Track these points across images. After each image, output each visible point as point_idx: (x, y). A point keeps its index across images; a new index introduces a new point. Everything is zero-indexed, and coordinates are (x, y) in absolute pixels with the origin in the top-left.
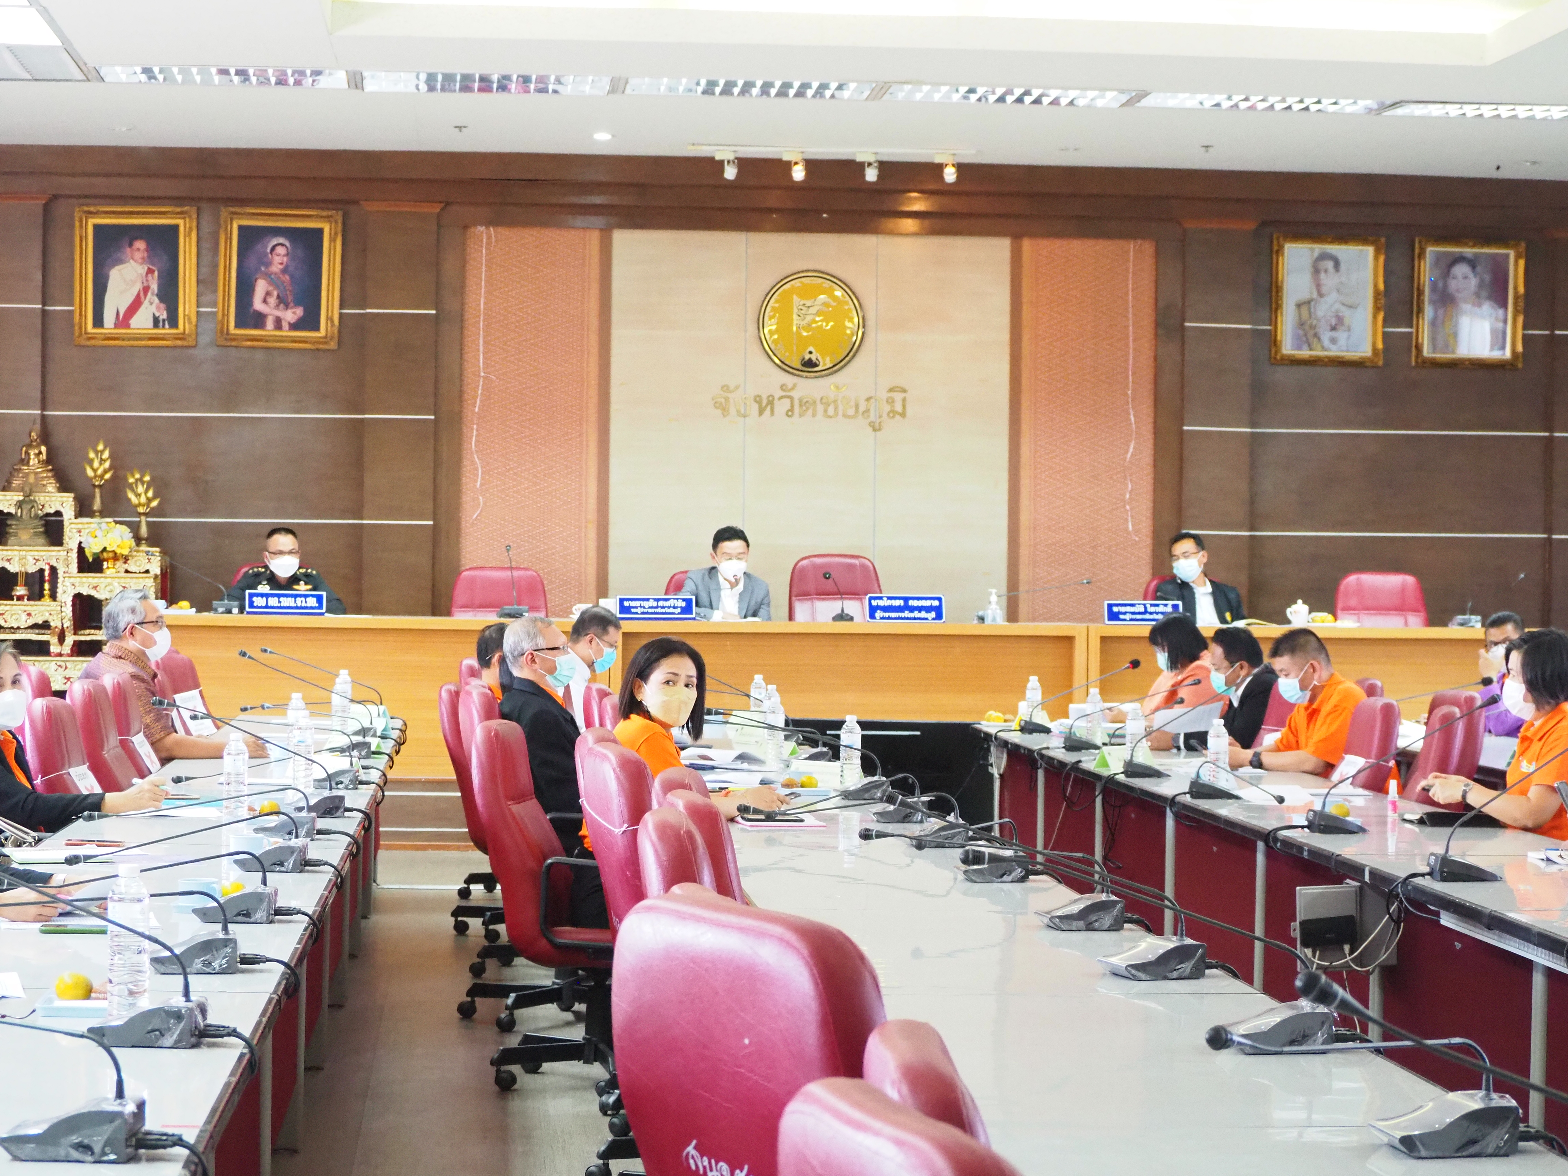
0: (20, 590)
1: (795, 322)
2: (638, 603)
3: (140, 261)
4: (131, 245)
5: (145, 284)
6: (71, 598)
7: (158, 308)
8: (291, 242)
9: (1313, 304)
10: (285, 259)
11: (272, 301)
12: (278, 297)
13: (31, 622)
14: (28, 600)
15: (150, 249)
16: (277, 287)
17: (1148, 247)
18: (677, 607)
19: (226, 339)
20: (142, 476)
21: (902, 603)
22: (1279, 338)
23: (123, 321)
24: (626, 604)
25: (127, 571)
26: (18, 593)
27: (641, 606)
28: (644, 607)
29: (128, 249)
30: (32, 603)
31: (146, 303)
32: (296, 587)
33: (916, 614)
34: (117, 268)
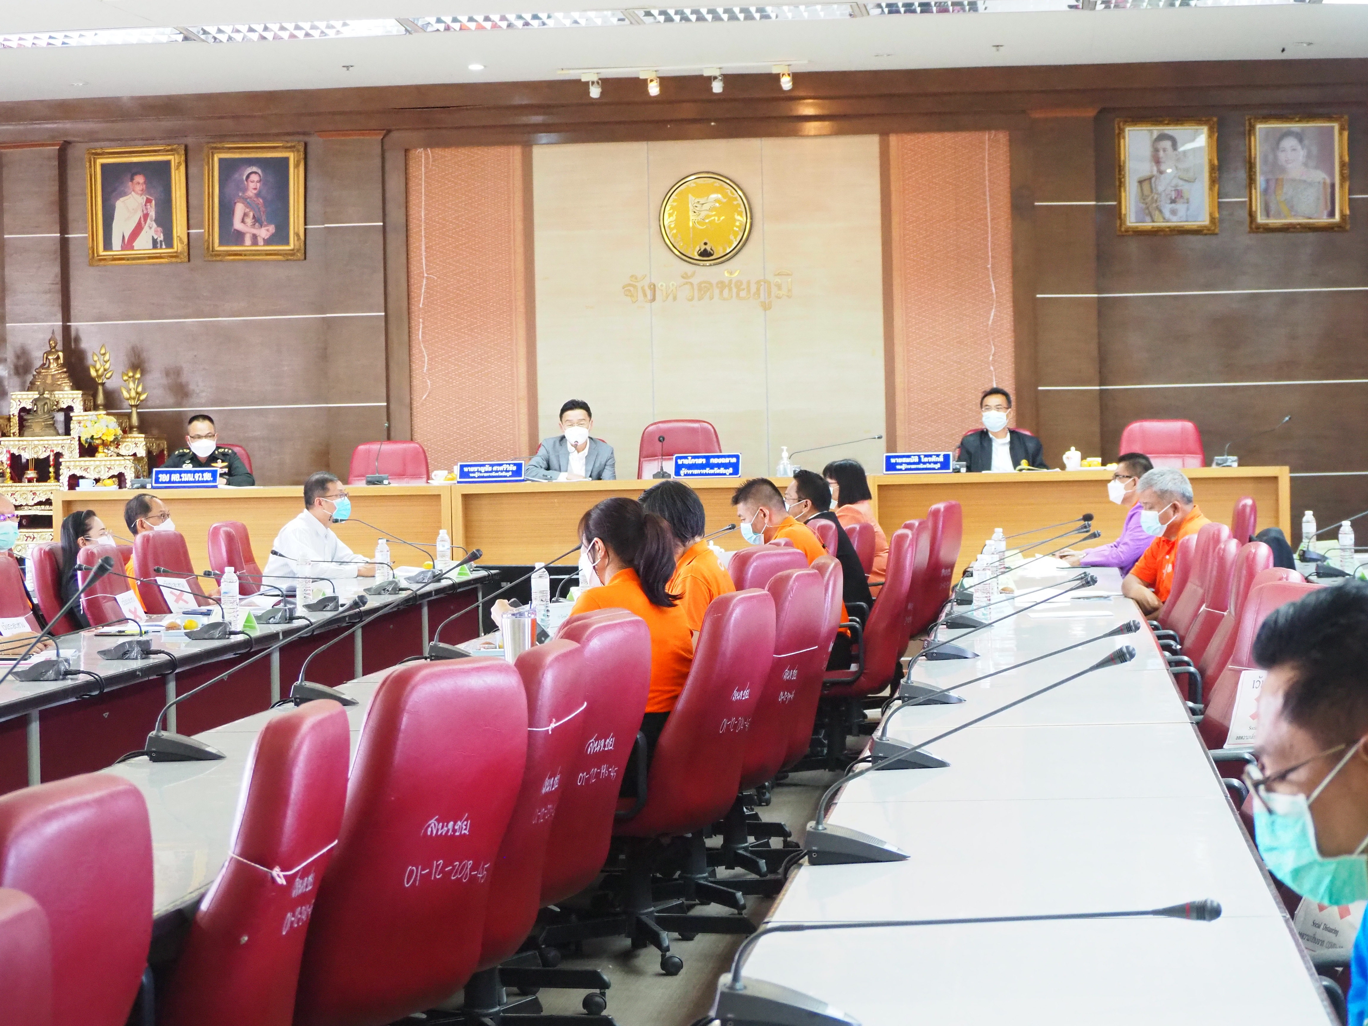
0: (31, 474)
1: (691, 218)
2: (475, 469)
3: (140, 192)
4: (132, 180)
5: (145, 212)
6: (67, 479)
7: (156, 231)
8: (263, 171)
9: (1153, 180)
10: (258, 185)
11: (249, 221)
12: (254, 217)
13: (36, 501)
14: (37, 481)
15: (148, 182)
16: (252, 209)
17: (1002, 137)
18: (508, 471)
19: (212, 255)
20: (135, 373)
21: (704, 461)
22: (1123, 211)
23: (128, 243)
24: (466, 469)
25: (118, 455)
26: (28, 476)
27: (478, 471)
28: (481, 472)
29: (130, 183)
30: (40, 484)
31: (146, 228)
32: (213, 464)
33: (716, 470)
34: (122, 199)
